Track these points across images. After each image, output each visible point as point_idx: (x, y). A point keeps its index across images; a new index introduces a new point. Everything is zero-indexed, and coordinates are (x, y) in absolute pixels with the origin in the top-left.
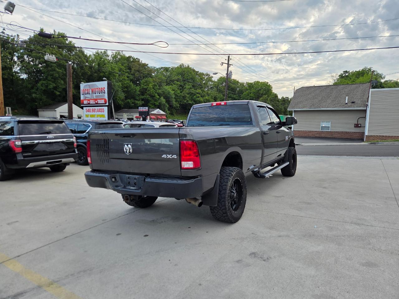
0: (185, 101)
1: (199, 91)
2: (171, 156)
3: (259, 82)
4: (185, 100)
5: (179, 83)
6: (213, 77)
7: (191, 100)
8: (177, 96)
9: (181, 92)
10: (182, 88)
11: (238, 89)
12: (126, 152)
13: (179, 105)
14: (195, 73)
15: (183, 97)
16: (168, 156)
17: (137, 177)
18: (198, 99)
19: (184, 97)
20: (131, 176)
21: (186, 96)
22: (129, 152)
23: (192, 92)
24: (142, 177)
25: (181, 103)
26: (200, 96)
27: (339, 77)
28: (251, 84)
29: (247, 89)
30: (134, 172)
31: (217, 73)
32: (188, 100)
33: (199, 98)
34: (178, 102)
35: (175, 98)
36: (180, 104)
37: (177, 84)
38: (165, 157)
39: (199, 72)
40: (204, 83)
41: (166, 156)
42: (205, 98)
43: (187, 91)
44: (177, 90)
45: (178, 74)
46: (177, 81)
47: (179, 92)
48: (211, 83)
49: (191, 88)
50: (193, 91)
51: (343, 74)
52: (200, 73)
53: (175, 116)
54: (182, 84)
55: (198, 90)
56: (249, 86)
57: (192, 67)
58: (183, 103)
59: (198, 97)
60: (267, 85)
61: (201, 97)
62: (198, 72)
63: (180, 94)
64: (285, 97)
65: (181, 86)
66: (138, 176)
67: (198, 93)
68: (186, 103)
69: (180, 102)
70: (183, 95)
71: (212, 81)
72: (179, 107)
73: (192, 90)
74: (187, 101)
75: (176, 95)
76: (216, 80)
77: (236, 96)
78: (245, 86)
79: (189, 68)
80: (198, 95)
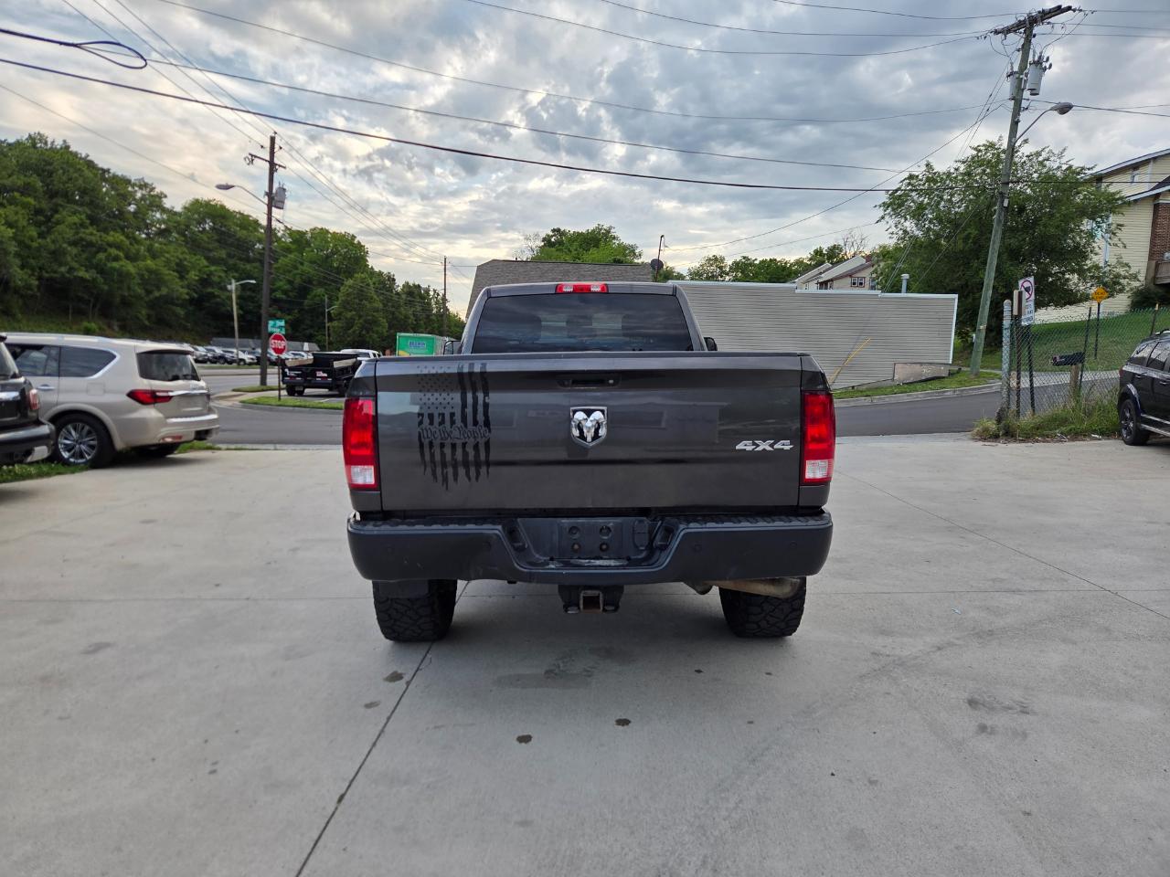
0: (63, 269)
1: (116, 237)
2: (772, 445)
3: (327, 232)
4: (61, 265)
5: (31, 200)
6: (166, 196)
7: (86, 267)
8: (29, 247)
9: (41, 235)
10: (44, 220)
11: (258, 246)
12: (582, 436)
13: (37, 283)
14: (96, 175)
15: (54, 253)
16: (758, 446)
17: (611, 522)
18: (115, 265)
19: (57, 255)
20: (581, 520)
21: (64, 253)
22: (596, 436)
23: (89, 238)
24: (641, 521)
25: (46, 275)
26: (121, 254)
27: (543, 244)
28: (302, 234)
29: (288, 250)
30: (599, 505)
31: (233, 187)
32: (75, 265)
33: (121, 263)
34: (33, 270)
35: (17, 255)
36: (40, 278)
37: (25, 206)
38: (750, 448)
39: (111, 171)
40: (135, 213)
41: (754, 444)
42: (141, 264)
43: (69, 234)
44: (24, 227)
45: (25, 168)
46: (22, 194)
47: (35, 234)
48: (158, 215)
49: (82, 225)
50: (91, 234)
51: (552, 236)
52: (115, 177)
53: (19, 321)
54: (45, 205)
55: (112, 233)
56: (295, 241)
57: (82, 152)
58: (55, 275)
59: (116, 259)
60: (352, 244)
61: (128, 257)
62: (108, 171)
63: (40, 240)
64: (411, 283)
65: (38, 212)
66: (619, 520)
67: (110, 245)
68: (67, 275)
69: (40, 268)
70: (52, 247)
71: (164, 210)
72: (39, 287)
73: (87, 231)
74: (71, 269)
75: (21, 243)
76: (178, 209)
77: (255, 268)
78: (280, 239)
79: (71, 153)
80: (114, 251)
